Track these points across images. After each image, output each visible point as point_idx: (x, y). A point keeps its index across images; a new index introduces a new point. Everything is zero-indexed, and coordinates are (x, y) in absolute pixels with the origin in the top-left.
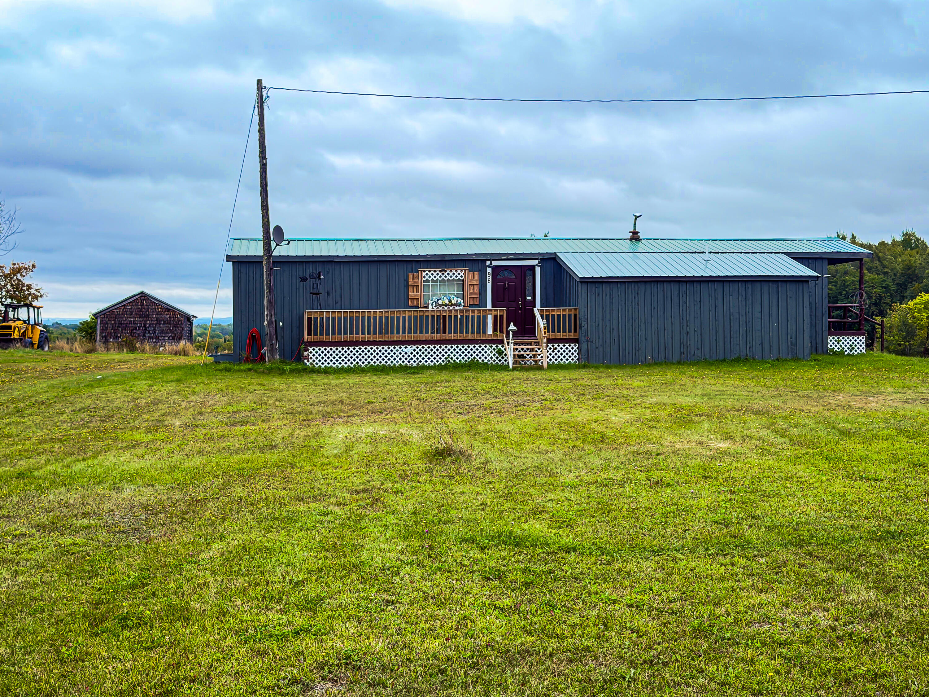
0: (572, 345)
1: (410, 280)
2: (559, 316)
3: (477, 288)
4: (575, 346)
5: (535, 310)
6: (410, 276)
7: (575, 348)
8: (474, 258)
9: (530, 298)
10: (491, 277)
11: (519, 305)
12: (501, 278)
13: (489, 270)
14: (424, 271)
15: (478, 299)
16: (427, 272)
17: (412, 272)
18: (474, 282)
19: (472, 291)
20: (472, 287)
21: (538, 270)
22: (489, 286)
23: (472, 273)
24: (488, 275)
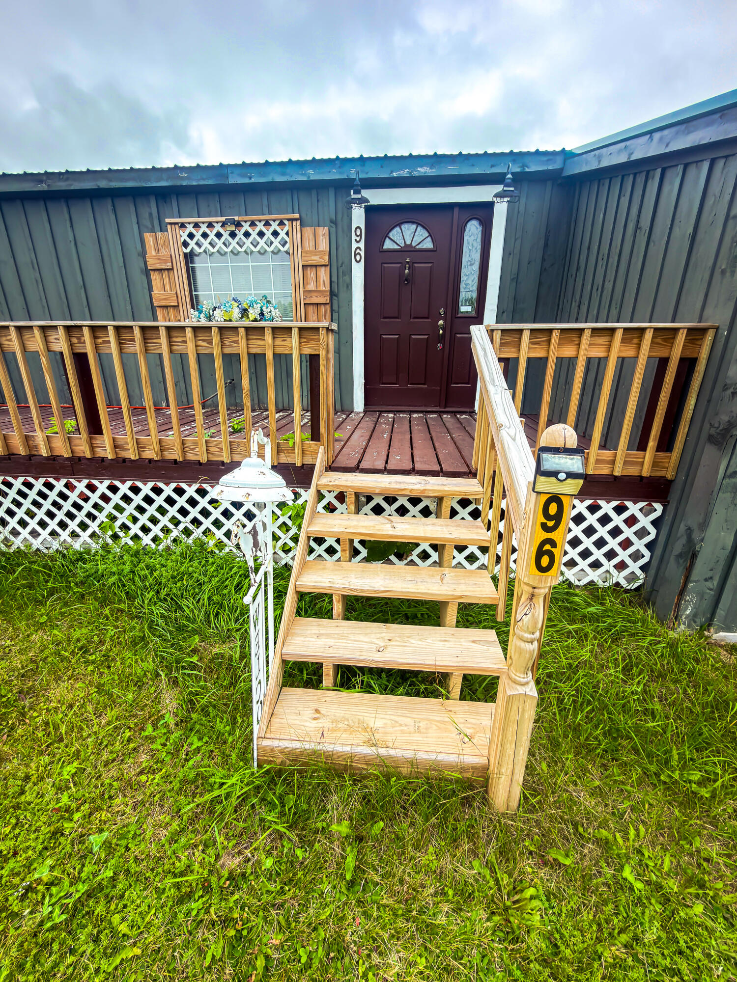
0: (634, 508)
1: (151, 252)
2: (566, 366)
3: (324, 276)
4: (646, 512)
5: (478, 333)
6: (149, 238)
7: (645, 522)
8: (313, 175)
9: (469, 309)
10: (362, 245)
11: (437, 327)
12: (396, 247)
13: (358, 217)
14: (183, 226)
15: (328, 308)
16: (190, 228)
17: (152, 230)
18: (316, 259)
19: (311, 286)
20: (311, 274)
21: (501, 211)
22: (358, 272)
23: (308, 231)
24: (354, 237)
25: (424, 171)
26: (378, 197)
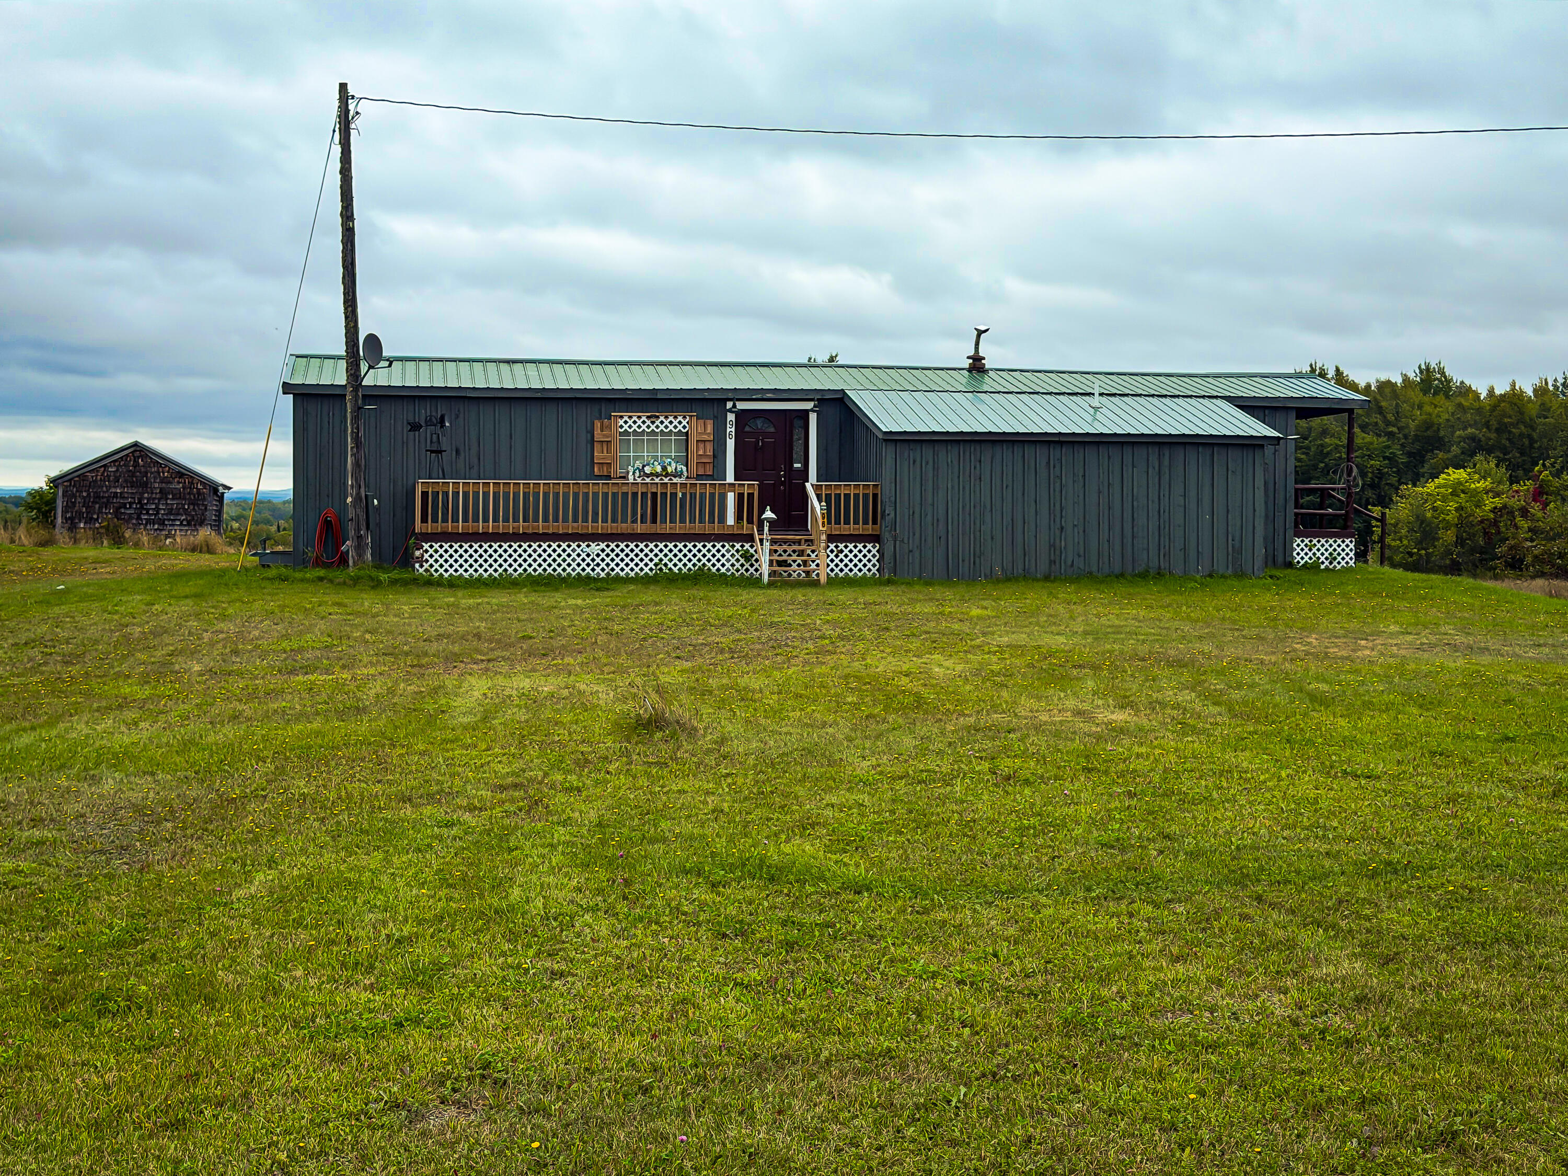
0: (869, 546)
1: (597, 432)
2: (847, 496)
3: (709, 447)
4: (874, 547)
5: (808, 486)
6: (598, 424)
7: (874, 551)
8: (707, 395)
9: (799, 465)
10: (733, 429)
11: (781, 476)
12: (751, 430)
13: (731, 417)
14: (621, 417)
15: (711, 465)
16: (626, 418)
17: (600, 418)
18: (705, 437)
19: (701, 452)
20: (701, 445)
21: (813, 418)
22: (731, 444)
23: (701, 422)
24: (728, 425)
25: (769, 395)
26: (741, 406)
